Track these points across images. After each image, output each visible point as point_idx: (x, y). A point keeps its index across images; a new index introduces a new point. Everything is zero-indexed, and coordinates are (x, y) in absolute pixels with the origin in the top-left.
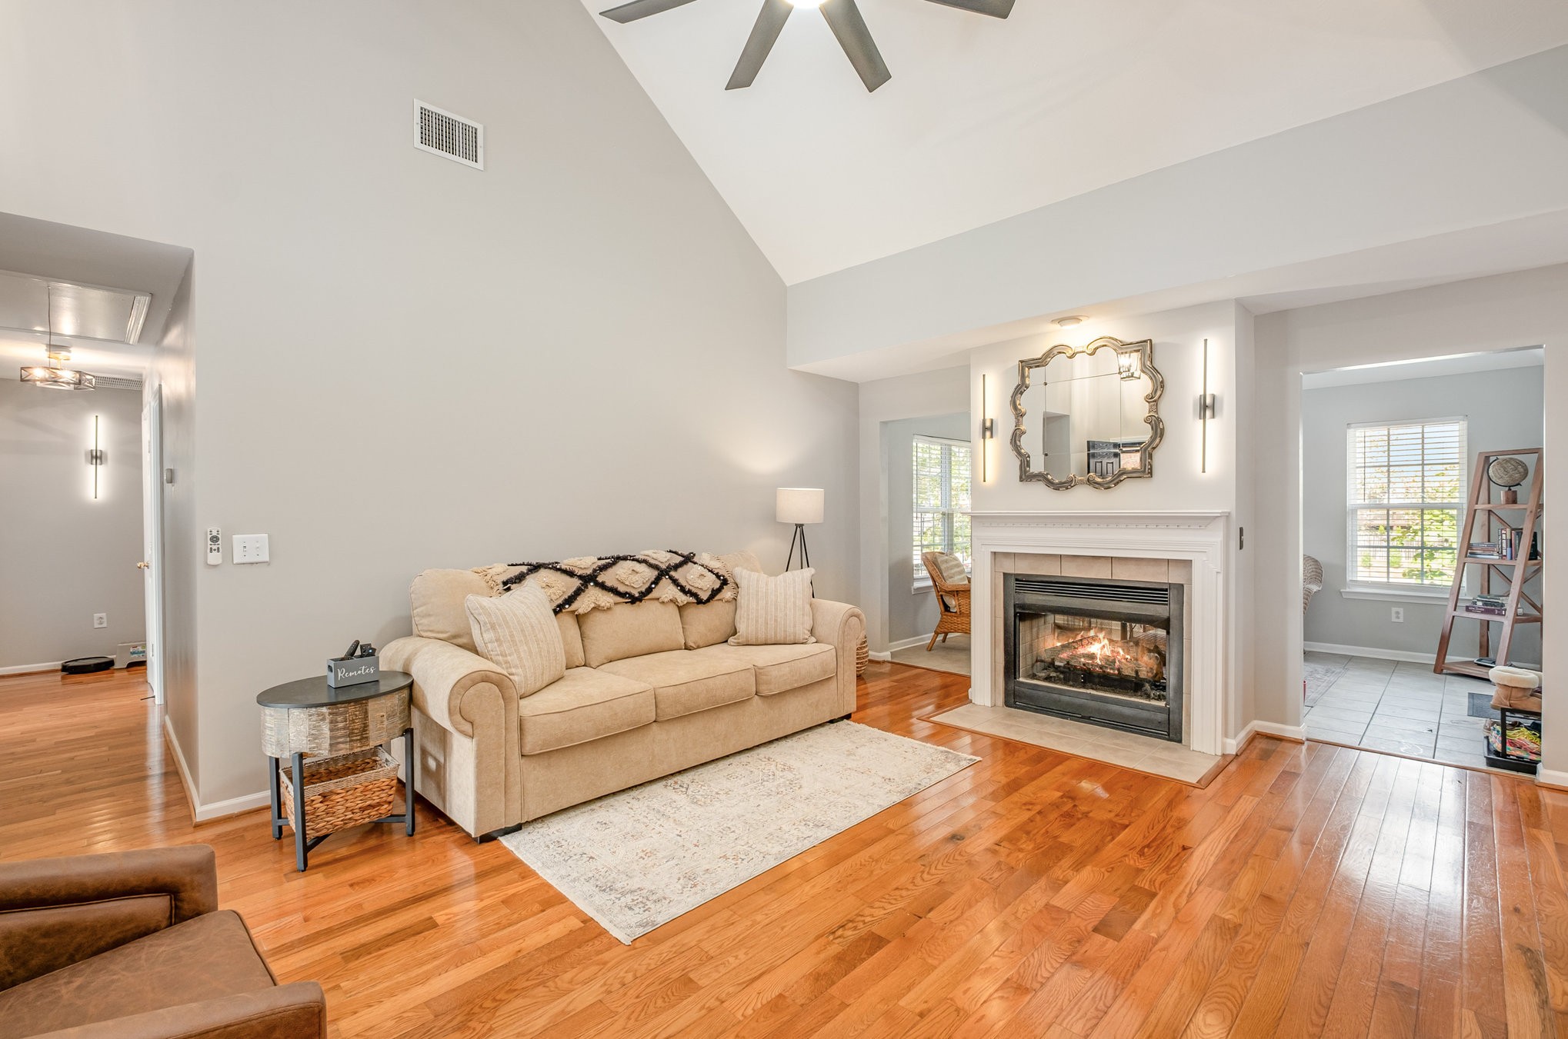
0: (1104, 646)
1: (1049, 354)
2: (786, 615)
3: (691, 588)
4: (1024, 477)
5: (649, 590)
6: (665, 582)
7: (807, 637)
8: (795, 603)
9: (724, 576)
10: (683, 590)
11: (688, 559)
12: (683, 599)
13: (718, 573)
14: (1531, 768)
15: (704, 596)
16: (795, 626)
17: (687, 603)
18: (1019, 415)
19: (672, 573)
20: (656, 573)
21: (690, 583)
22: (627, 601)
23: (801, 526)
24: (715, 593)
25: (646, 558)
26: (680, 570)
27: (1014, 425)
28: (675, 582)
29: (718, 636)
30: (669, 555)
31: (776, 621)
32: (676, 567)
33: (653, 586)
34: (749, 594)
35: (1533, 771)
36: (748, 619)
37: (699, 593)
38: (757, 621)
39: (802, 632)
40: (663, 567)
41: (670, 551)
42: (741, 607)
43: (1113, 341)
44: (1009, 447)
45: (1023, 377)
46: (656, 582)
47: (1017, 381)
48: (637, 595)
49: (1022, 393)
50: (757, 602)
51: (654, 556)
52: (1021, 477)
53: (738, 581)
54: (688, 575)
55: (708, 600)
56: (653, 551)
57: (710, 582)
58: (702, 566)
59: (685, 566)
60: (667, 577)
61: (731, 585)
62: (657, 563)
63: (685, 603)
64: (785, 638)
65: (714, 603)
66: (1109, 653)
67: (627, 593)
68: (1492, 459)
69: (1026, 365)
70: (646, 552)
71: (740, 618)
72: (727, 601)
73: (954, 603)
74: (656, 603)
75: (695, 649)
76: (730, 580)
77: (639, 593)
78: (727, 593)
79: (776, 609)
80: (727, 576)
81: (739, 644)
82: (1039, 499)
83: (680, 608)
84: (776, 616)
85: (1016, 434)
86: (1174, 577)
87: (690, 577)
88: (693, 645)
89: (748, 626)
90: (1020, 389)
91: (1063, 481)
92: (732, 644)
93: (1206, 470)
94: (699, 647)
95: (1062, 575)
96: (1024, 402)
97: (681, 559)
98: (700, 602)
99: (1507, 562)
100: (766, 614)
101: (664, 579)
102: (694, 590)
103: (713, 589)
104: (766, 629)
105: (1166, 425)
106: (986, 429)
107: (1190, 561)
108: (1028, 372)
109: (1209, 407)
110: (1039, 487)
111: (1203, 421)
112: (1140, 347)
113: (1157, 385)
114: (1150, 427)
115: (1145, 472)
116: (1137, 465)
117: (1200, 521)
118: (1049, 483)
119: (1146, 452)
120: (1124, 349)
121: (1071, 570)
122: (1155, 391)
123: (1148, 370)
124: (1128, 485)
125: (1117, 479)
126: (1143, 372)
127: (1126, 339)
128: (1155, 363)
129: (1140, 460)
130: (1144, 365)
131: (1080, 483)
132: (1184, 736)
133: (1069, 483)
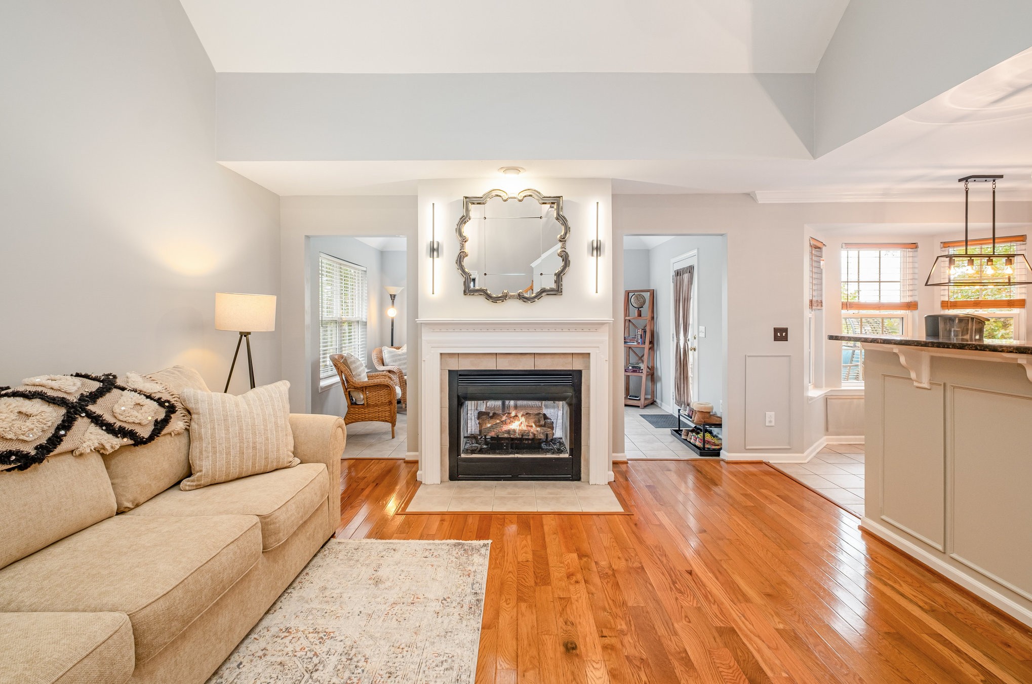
0: (522, 423)
1: (488, 195)
2: (267, 439)
3: (124, 425)
4: (467, 291)
5: (55, 440)
6: (82, 423)
7: (291, 459)
8: (276, 423)
9: (168, 402)
10: (110, 429)
11: (108, 384)
12: (112, 442)
13: (160, 399)
14: (717, 453)
15: (145, 433)
16: (278, 450)
17: (121, 447)
18: (464, 240)
19: (91, 407)
20: (63, 411)
21: (121, 418)
22: (13, 465)
23: (246, 334)
24: (160, 426)
25: (39, 389)
26: (100, 401)
27: (459, 248)
28: (97, 420)
29: (166, 483)
30: (78, 381)
31: (254, 448)
32: (94, 397)
33: (62, 432)
34: (212, 421)
35: (718, 455)
36: (215, 453)
37: (137, 430)
38: (228, 454)
39: (286, 454)
40: (73, 399)
41: (78, 375)
42: (201, 439)
43: (536, 193)
44: (456, 266)
45: (467, 210)
46: (67, 424)
47: (463, 212)
48: (33, 453)
49: (465, 223)
50: (227, 430)
51: (55, 384)
52: (465, 292)
53: (191, 406)
54: (116, 406)
55: (151, 438)
56: (48, 377)
57: (151, 412)
58: (135, 391)
59: (108, 395)
60: (84, 415)
61: (180, 412)
62: (61, 395)
63: (117, 447)
64: (266, 466)
65: (159, 441)
66: (525, 428)
67: (11, 453)
68: (631, 294)
69: (469, 201)
70: (37, 380)
71: (201, 452)
72: (179, 434)
73: (362, 396)
74: (69, 459)
75: (131, 509)
76: (178, 405)
77: (36, 448)
78: (177, 424)
79: (254, 434)
80: (173, 401)
81: (198, 487)
82: (480, 309)
83: (107, 458)
84: (254, 443)
85: (461, 256)
86: (576, 365)
87: (118, 409)
88: (130, 505)
89: (214, 462)
90: (464, 220)
91: (500, 296)
92: (187, 488)
93: (598, 291)
94: (137, 505)
95: (497, 369)
96: (467, 230)
97: (100, 385)
98: (139, 441)
99: (641, 346)
100: (241, 441)
101: (80, 419)
102: (128, 427)
103: (156, 421)
104: (241, 461)
105: (571, 258)
106: (434, 250)
107: (589, 354)
108: (471, 206)
109: (597, 249)
110: (480, 300)
111: (595, 258)
112: (555, 201)
113: (567, 230)
114: (561, 259)
115: (557, 291)
116: (554, 286)
117: (595, 326)
118: (489, 297)
119: (559, 276)
120: (544, 200)
121: (504, 365)
122: (566, 234)
123: (561, 218)
124: (546, 300)
125: (539, 295)
126: (557, 219)
127: (545, 193)
128: (564, 213)
129: (556, 282)
130: (558, 214)
131: (512, 297)
132: (583, 475)
133: (504, 298)
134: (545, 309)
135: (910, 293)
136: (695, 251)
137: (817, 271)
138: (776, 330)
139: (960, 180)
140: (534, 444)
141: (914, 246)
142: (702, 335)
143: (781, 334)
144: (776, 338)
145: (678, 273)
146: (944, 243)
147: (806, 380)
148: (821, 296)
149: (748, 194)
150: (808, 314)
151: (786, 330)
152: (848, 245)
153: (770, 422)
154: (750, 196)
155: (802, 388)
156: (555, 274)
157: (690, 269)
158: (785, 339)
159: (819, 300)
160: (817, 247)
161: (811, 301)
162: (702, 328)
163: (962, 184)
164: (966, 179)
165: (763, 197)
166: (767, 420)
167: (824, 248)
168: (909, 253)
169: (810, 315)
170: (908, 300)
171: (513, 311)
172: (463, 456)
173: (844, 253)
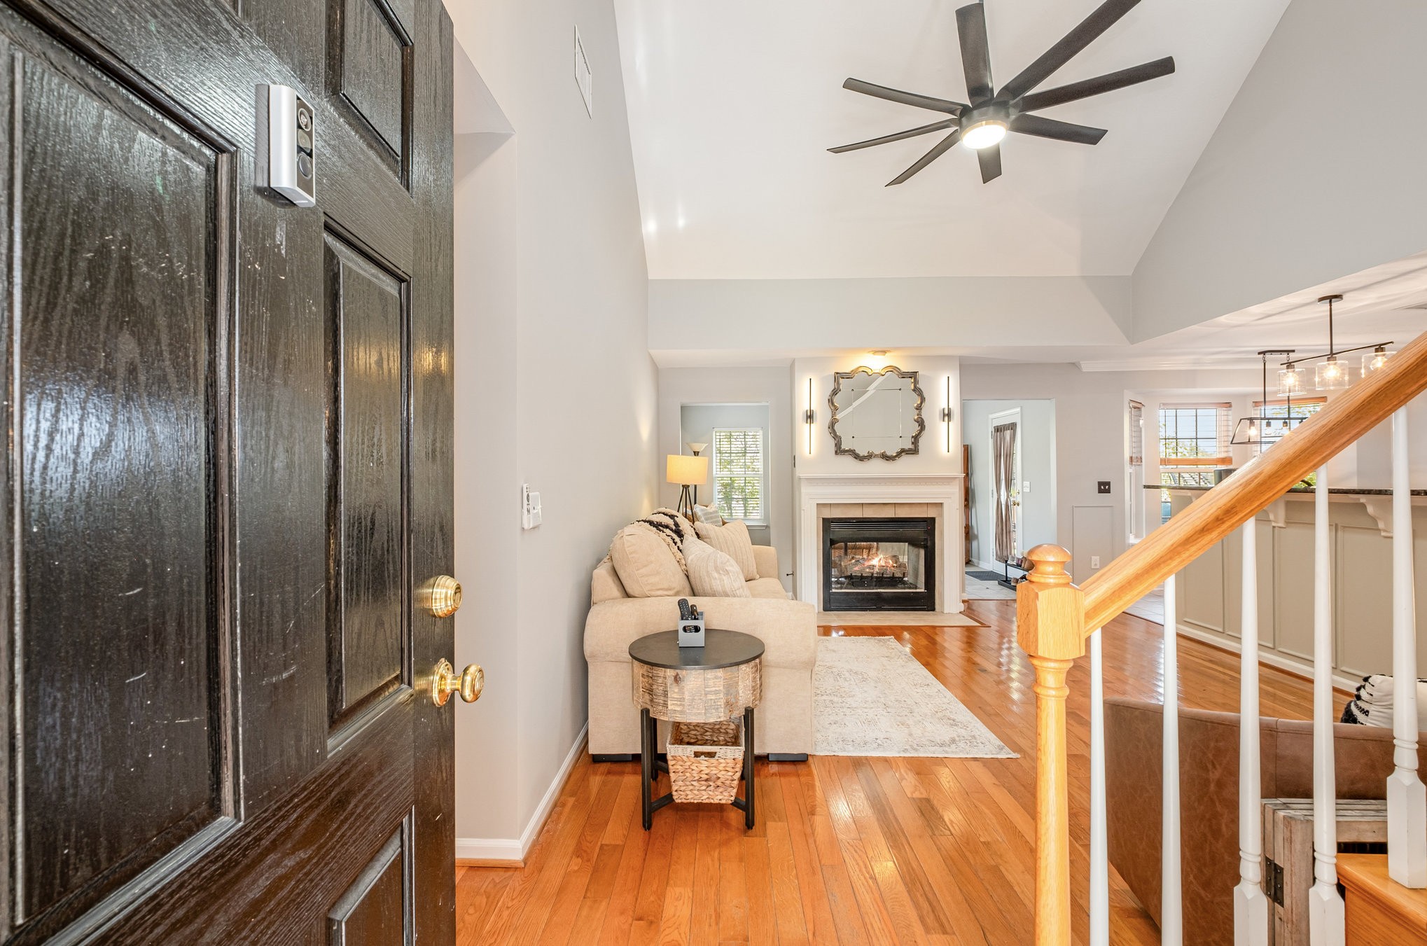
1: (856, 371)
4: (838, 452)
18: (836, 409)
23: (687, 487)
27: (832, 416)
43: (897, 369)
44: (828, 431)
45: (838, 384)
47: (834, 386)
49: (836, 394)
52: (836, 452)
69: (839, 376)
82: (848, 466)
85: (833, 422)
86: (931, 514)
90: (835, 392)
91: (866, 455)
93: (950, 451)
95: (864, 516)
96: (838, 400)
105: (926, 423)
106: (810, 417)
107: (942, 504)
108: (841, 381)
109: (947, 415)
110: (848, 460)
111: (946, 423)
112: (913, 375)
113: (923, 400)
114: (917, 424)
115: (914, 451)
116: (911, 446)
117: (947, 480)
118: (857, 457)
119: (916, 439)
120: (904, 375)
121: (869, 513)
122: (921, 403)
123: (917, 390)
124: (905, 459)
125: (899, 454)
126: (914, 390)
127: (904, 369)
128: (920, 386)
129: (913, 443)
130: (915, 386)
131: (876, 456)
132: (937, 607)
133: (870, 456)
134: (905, 467)
135: (1226, 449)
136: (1019, 409)
137: (1137, 431)
138: (1100, 484)
139: (1259, 353)
140: (894, 581)
141: (1228, 405)
142: (1027, 490)
143: (1104, 487)
144: (1100, 491)
145: (998, 429)
146: (1256, 402)
147: (1127, 530)
148: (1141, 452)
149: (1074, 364)
150: (1128, 469)
151: (1108, 484)
152: (1165, 406)
153: (1096, 565)
154: (1075, 365)
155: (1123, 537)
156: (913, 437)
157: (1013, 427)
158: (1108, 491)
159: (1139, 456)
160: (1137, 408)
161: (1131, 458)
162: (1027, 483)
163: (1262, 356)
164: (1264, 353)
165: (1087, 367)
166: (1093, 563)
167: (1143, 409)
168: (1222, 411)
169: (1131, 471)
170: (1223, 455)
171: (877, 468)
172: (834, 590)
173: (1162, 412)
